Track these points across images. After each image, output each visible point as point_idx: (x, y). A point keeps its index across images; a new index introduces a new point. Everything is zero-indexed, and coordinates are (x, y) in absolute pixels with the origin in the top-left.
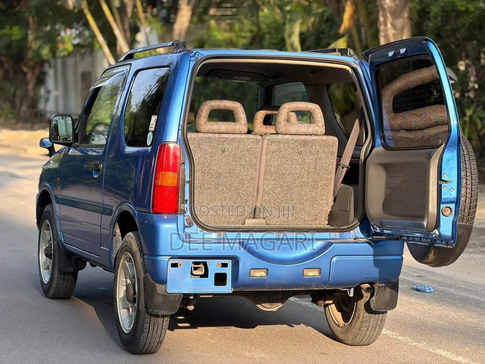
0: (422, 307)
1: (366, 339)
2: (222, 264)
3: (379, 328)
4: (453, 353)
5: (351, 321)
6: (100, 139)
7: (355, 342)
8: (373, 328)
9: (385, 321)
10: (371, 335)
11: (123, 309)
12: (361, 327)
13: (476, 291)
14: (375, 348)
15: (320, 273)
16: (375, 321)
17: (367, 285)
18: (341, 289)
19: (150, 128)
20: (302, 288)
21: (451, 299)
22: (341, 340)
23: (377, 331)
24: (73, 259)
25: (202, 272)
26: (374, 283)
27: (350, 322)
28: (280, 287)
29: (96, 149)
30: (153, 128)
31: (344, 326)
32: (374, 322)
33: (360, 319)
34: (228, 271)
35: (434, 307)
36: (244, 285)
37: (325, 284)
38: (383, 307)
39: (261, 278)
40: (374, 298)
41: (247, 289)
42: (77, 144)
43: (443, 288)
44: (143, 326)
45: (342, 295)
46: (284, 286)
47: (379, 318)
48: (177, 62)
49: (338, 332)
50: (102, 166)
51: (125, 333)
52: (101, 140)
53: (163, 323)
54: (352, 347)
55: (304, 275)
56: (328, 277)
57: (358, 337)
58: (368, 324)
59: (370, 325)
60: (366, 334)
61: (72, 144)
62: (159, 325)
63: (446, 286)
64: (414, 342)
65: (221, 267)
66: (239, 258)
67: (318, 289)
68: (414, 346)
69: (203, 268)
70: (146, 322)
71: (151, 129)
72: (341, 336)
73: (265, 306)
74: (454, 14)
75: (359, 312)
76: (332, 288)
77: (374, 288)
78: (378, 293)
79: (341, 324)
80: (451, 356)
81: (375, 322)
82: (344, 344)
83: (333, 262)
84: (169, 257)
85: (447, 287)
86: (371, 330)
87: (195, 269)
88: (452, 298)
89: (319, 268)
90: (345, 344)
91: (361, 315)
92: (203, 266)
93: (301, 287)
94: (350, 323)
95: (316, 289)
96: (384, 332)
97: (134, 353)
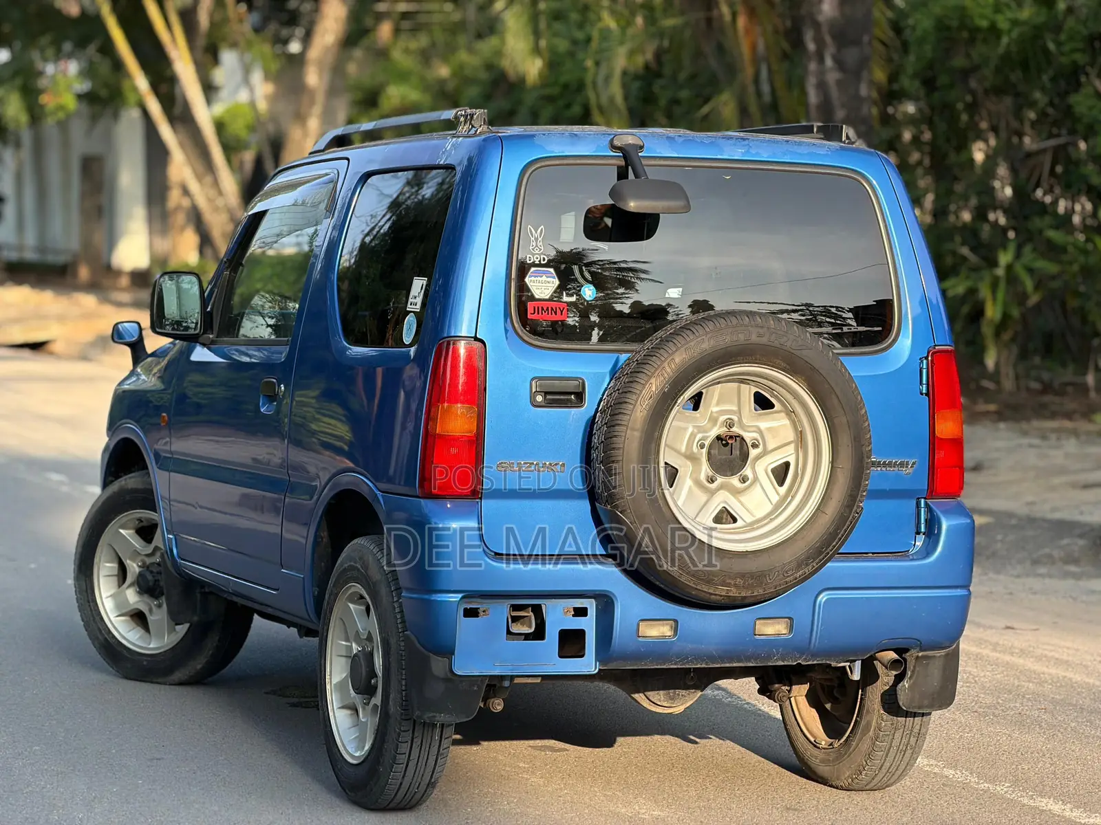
0: (974, 703)
1: (881, 775)
2: (575, 609)
3: (912, 753)
4: (1078, 807)
5: (849, 736)
6: (256, 324)
7: (857, 783)
8: (898, 754)
9: (925, 738)
10: (893, 769)
11: (339, 708)
12: (871, 751)
13: (1081, 664)
14: (900, 797)
15: (791, 629)
16: (904, 738)
17: (892, 655)
18: (834, 664)
19: (409, 306)
20: (750, 661)
21: (1033, 682)
22: (822, 778)
23: (906, 759)
24: (198, 596)
25: (530, 627)
26: (907, 650)
27: (845, 738)
28: (703, 660)
29: (248, 349)
30: (419, 306)
31: (831, 747)
32: (901, 739)
33: (871, 733)
34: (588, 624)
35: (1001, 702)
36: (625, 657)
37: (802, 652)
38: (926, 702)
39: (661, 643)
40: (907, 682)
41: (630, 666)
42: (211, 336)
43: (1007, 658)
44: (397, 748)
45: (828, 677)
46: (712, 658)
47: (912, 730)
48: (470, 160)
49: (815, 759)
50: (283, 388)
51: (349, 763)
52: (257, 327)
53: (441, 741)
54: (848, 793)
55: (756, 633)
56: (807, 635)
57: (865, 772)
58: (889, 743)
59: (893, 745)
60: (882, 766)
61: (199, 337)
62: (431, 747)
63: (1013, 653)
64: (982, 781)
65: (573, 616)
66: (613, 594)
67: (786, 663)
68: (985, 792)
69: (533, 618)
70: (404, 740)
71: (412, 306)
72: (823, 770)
73: (659, 703)
74: (965, 34)
75: (868, 718)
76: (815, 662)
77: (905, 660)
78: (916, 672)
79: (823, 743)
80: (1074, 814)
81: (903, 740)
82: (829, 788)
83: (820, 602)
84: (460, 596)
85: (1015, 654)
86: (895, 758)
87: (515, 619)
88: (1035, 681)
89: (789, 618)
90: (831, 786)
91: (874, 724)
92: (531, 614)
93: (748, 659)
94: (846, 740)
95: (781, 663)
96: (921, 761)
97: (372, 807)
